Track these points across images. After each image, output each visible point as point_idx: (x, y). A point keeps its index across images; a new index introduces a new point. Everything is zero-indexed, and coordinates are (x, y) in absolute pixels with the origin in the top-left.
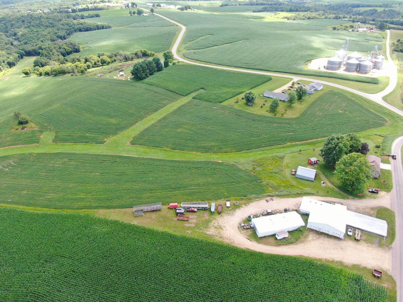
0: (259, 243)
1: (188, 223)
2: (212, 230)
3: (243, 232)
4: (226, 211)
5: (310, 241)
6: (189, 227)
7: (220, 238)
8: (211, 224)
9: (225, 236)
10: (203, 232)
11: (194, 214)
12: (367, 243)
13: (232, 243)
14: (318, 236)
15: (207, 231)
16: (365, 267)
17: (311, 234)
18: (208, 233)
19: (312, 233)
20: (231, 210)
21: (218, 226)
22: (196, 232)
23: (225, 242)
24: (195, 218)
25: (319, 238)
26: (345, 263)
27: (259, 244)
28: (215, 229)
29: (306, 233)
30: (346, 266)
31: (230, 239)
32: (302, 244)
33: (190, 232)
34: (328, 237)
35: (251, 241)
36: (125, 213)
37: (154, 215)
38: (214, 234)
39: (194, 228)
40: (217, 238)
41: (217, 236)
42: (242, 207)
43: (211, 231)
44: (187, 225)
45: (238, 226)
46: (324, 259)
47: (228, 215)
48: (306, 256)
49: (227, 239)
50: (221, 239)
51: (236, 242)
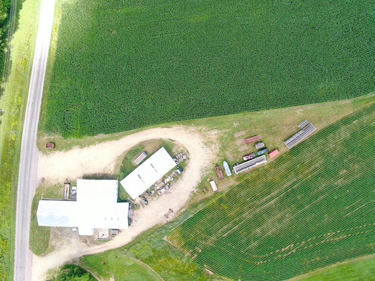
0: (161, 140)
1: (243, 136)
2: (214, 138)
3: (182, 148)
4: (212, 173)
5: (113, 163)
6: (239, 131)
7: (201, 130)
8: (218, 145)
9: (197, 135)
10: (221, 130)
11: (245, 154)
12: (59, 184)
13: (187, 128)
14: (106, 172)
15: (218, 133)
16: (61, 151)
17: (113, 172)
18: (216, 132)
19: (112, 174)
20: (207, 178)
21: (210, 147)
22: (229, 127)
23: (194, 127)
24: (239, 147)
25: (104, 169)
26: (78, 148)
27: (160, 138)
28: (211, 140)
29: (118, 172)
30: (77, 144)
31: (190, 132)
32: (119, 155)
33: (234, 124)
34: (95, 174)
35: (169, 139)
36: (320, 120)
37: (287, 131)
38: (209, 132)
39: (233, 132)
40: (204, 129)
41: (205, 131)
42: (196, 188)
43: (214, 134)
44: (243, 133)
45: (189, 154)
46: (96, 144)
47: (206, 167)
48: (114, 141)
49: (194, 132)
50: (199, 129)
51: (183, 131)
